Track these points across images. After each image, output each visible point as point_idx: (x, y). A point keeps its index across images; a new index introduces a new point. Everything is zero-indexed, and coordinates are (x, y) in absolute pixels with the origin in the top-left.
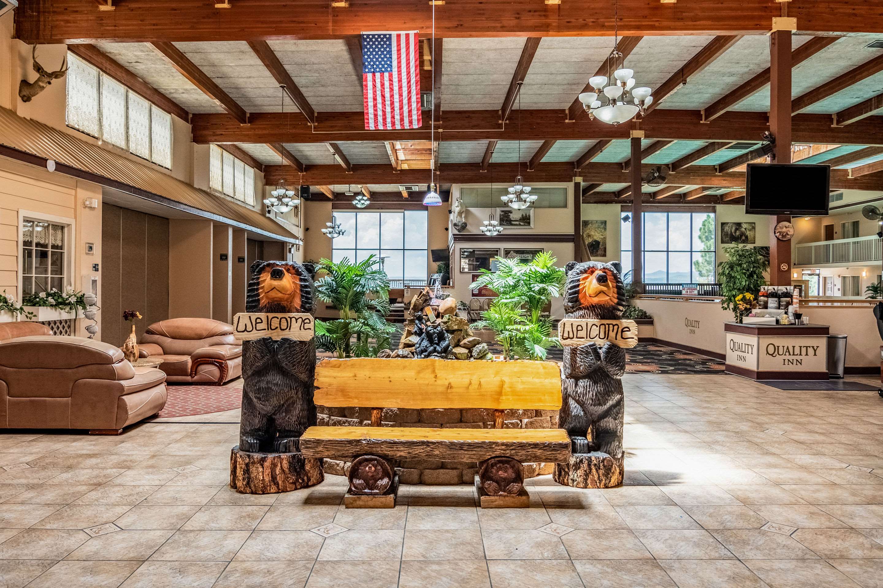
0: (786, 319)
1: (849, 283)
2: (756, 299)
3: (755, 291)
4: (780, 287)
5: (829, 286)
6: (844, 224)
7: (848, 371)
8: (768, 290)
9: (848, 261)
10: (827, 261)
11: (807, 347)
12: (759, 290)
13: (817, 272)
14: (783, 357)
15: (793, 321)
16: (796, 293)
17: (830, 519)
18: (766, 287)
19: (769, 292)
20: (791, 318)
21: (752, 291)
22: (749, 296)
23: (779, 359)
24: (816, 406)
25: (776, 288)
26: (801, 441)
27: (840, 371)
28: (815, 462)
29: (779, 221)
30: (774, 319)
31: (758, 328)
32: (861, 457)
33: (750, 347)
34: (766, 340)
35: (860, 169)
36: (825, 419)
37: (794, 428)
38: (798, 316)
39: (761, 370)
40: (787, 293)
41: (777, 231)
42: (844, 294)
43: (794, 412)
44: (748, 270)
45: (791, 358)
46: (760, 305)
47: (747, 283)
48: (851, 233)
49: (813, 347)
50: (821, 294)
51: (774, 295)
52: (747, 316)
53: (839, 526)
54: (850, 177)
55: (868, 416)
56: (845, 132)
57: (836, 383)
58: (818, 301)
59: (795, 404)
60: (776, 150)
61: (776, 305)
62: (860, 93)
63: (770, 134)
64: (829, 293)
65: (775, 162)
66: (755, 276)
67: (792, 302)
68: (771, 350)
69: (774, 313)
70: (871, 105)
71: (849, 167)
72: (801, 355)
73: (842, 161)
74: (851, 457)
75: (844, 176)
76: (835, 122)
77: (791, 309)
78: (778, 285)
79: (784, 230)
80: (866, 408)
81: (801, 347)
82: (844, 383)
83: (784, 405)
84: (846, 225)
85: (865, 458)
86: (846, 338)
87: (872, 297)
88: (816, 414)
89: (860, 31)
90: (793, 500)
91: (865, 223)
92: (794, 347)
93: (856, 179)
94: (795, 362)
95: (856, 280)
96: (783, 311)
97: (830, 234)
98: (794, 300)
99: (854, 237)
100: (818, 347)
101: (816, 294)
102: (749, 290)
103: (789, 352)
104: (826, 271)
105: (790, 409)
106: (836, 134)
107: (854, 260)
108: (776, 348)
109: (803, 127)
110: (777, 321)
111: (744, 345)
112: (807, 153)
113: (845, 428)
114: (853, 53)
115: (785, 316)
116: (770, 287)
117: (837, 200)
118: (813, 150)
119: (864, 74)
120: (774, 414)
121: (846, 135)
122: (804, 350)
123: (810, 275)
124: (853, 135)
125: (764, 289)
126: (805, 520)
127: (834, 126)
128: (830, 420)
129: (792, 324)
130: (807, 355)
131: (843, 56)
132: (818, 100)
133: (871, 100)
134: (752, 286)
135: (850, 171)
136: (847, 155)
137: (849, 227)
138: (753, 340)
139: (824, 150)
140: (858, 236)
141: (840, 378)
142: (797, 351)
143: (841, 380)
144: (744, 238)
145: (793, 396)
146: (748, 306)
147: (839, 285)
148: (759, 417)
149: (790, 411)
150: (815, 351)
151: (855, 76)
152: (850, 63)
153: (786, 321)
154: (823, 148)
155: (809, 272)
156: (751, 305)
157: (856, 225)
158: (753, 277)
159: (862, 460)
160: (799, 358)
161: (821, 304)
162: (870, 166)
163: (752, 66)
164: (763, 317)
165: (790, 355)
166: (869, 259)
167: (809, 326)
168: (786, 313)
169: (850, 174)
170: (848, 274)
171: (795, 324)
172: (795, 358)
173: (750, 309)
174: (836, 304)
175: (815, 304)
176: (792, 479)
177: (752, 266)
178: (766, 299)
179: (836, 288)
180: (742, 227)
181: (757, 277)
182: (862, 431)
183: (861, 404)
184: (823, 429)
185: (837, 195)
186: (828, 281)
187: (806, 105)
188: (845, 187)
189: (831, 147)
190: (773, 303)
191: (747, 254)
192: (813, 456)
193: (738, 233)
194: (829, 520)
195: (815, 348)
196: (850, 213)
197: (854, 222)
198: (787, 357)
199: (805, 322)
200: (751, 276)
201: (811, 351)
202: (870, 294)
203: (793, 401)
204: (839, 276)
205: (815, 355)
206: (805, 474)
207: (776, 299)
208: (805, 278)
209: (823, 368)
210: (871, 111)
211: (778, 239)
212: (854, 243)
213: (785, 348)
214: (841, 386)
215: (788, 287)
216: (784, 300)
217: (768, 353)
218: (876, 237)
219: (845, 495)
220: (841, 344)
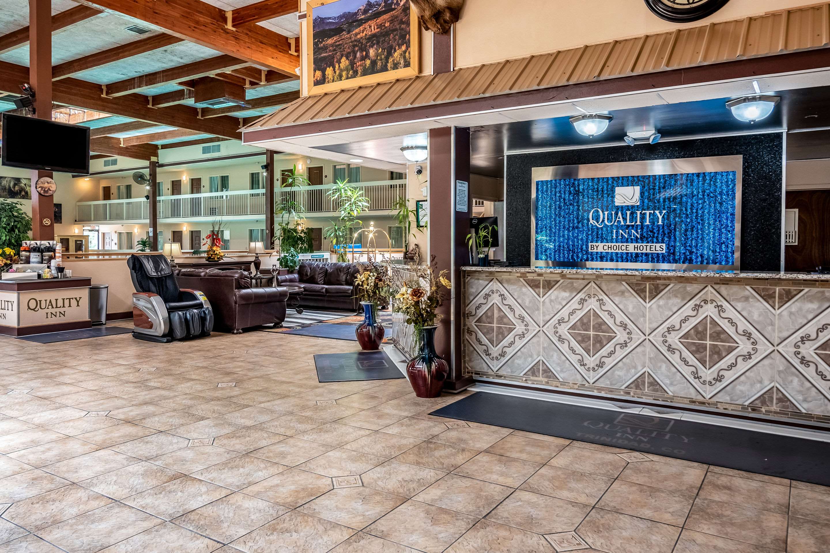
0: (47, 274)
1: (124, 238)
2: (18, 254)
3: (17, 245)
4: (43, 242)
5: (107, 240)
6: (119, 186)
7: (110, 317)
8: (30, 245)
9: (122, 219)
10: (105, 219)
11: (70, 299)
12: (21, 245)
13: (97, 228)
14: (46, 310)
15: (56, 275)
16: (59, 247)
17: (53, 479)
18: (28, 242)
19: (32, 246)
20: (54, 272)
21: (14, 246)
22: (8, 251)
23: (41, 313)
24: (72, 355)
25: (38, 242)
26: (46, 396)
27: (103, 319)
28: (54, 417)
29: (40, 177)
30: (36, 274)
31: (18, 284)
32: (102, 401)
33: (10, 304)
34: (27, 296)
35: (130, 139)
36: (78, 367)
37: (43, 383)
38: (60, 270)
39: (22, 326)
40: (49, 248)
41: (38, 186)
42: (120, 247)
43: (48, 365)
44: (9, 225)
45: (54, 311)
46: (22, 260)
47: (8, 238)
48: (125, 195)
49: (76, 298)
50: (100, 248)
51: (36, 249)
52: (7, 271)
53: (61, 485)
54: (122, 145)
55: (119, 358)
56: (114, 104)
57: (100, 330)
58: (98, 255)
59: (51, 357)
60: (35, 105)
61: (39, 259)
62: (125, 71)
63: (30, 88)
64: (107, 247)
65: (36, 117)
66: (17, 231)
67: (55, 256)
68: (33, 304)
69: (36, 268)
70: (134, 83)
71: (122, 136)
72: (64, 307)
73: (114, 129)
74: (92, 403)
75: (116, 143)
76: (104, 92)
77: (53, 263)
78: (41, 240)
79: (46, 185)
80: (118, 350)
81: (63, 299)
82: (107, 329)
83: (40, 360)
84: (121, 187)
85: (105, 401)
86: (107, 287)
87: (142, 250)
88: (70, 364)
89: (117, 10)
90: (17, 469)
91: (136, 187)
92: (56, 300)
93: (126, 148)
94: (58, 314)
95: (129, 235)
96: (46, 265)
97: (107, 194)
98: (57, 255)
99: (127, 198)
100: (80, 298)
101: (96, 248)
102: (10, 245)
103: (52, 305)
104: (104, 228)
105: (45, 363)
106: (105, 104)
107: (128, 218)
108: (38, 303)
109: (75, 92)
110: (39, 276)
111: (3, 302)
112: (81, 117)
113: (95, 374)
114: (115, 31)
115: (47, 270)
116: (33, 242)
117: (112, 164)
118: (87, 115)
119: (126, 53)
120: (25, 372)
121: (115, 106)
122: (67, 302)
123: (90, 231)
124: (120, 107)
125: (26, 243)
126: (24, 490)
127: (104, 96)
128: (83, 368)
129: (54, 278)
130: (70, 306)
131: (107, 32)
132: (87, 68)
133: (134, 78)
134: (13, 241)
135: (122, 140)
136: (119, 125)
137: (123, 190)
138: (13, 296)
139: (97, 117)
140: (131, 198)
141: (102, 324)
142: (60, 303)
143: (104, 327)
144: (23, 193)
145: (54, 348)
146: (9, 262)
147: (116, 240)
148: (7, 378)
149: (44, 366)
150: (78, 302)
151: (119, 53)
152: (113, 40)
153: (49, 275)
154: (97, 115)
155: (89, 228)
156: (11, 260)
157: (129, 188)
158: (14, 231)
159: (102, 404)
160: (62, 310)
161: (101, 257)
162: (138, 138)
163: (16, 17)
164: (24, 272)
165: (53, 307)
166: (140, 218)
167: (72, 279)
168: (49, 267)
169: (122, 143)
170: (123, 230)
171: (57, 278)
172: (58, 310)
173: (11, 264)
174: (113, 257)
175: (95, 257)
176: (23, 443)
177: (13, 220)
178: (28, 254)
179: (113, 243)
180: (21, 183)
181: (19, 231)
182: (110, 374)
183: (115, 347)
184: (72, 379)
185: (112, 160)
186: (106, 236)
187: (76, 71)
188: (119, 154)
189: (103, 115)
190: (34, 257)
191: (7, 207)
192: (54, 411)
193: (17, 188)
194: (52, 481)
195: (78, 299)
196: (123, 178)
197: (127, 186)
198: (50, 310)
199: (68, 275)
200: (12, 230)
201: (74, 303)
202: (140, 247)
203: (51, 354)
204: (116, 232)
205: (78, 305)
206: (40, 433)
207: (39, 254)
208: (86, 233)
209: (85, 317)
210: (134, 88)
211: (40, 194)
212: (127, 203)
213: (48, 302)
214: (104, 332)
215: (51, 242)
216: (47, 254)
217: (29, 308)
218: (145, 199)
219: (76, 447)
220: (104, 293)
